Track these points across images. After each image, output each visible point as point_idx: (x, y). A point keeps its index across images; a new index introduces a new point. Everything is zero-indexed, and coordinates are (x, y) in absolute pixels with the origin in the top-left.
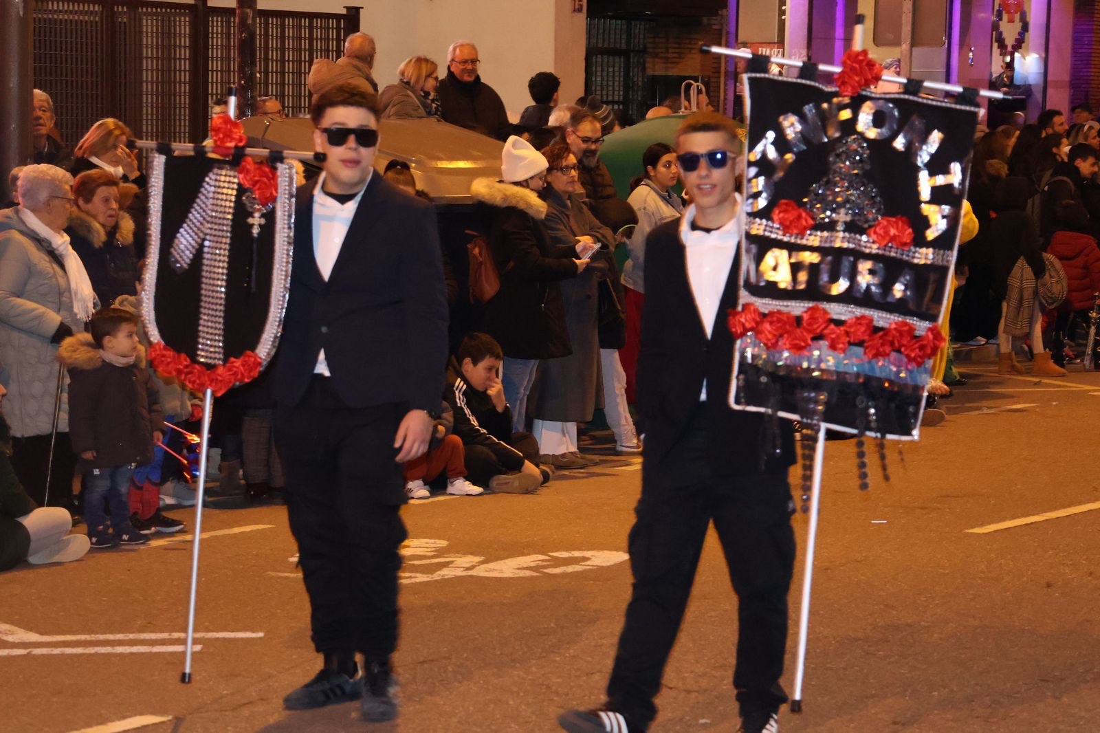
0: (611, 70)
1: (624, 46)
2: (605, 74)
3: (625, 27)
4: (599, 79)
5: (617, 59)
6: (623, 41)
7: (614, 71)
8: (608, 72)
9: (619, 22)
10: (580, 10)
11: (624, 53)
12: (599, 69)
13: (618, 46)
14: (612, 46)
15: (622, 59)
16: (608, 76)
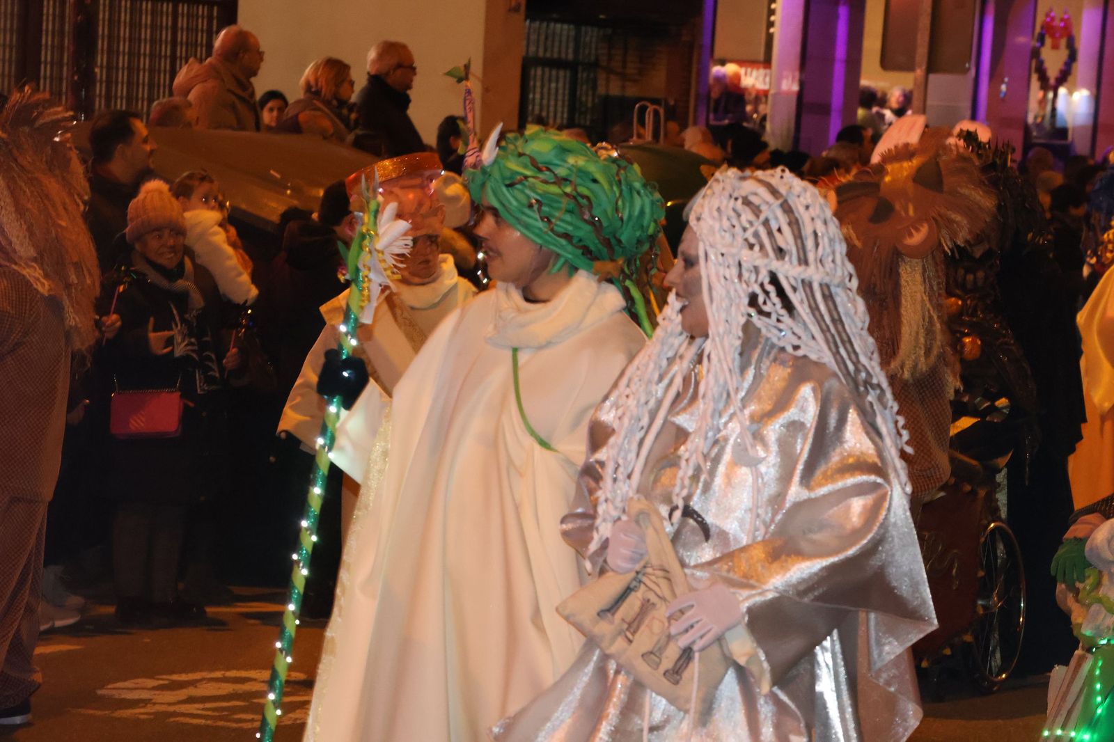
0: (553, 85)
1: (571, 57)
2: (546, 90)
3: (573, 33)
4: (538, 96)
5: (562, 73)
6: (570, 51)
7: (557, 90)
8: (549, 89)
9: (565, 26)
10: (516, 9)
11: (571, 66)
12: (538, 84)
13: (563, 56)
14: (556, 56)
15: (568, 74)
16: (549, 94)
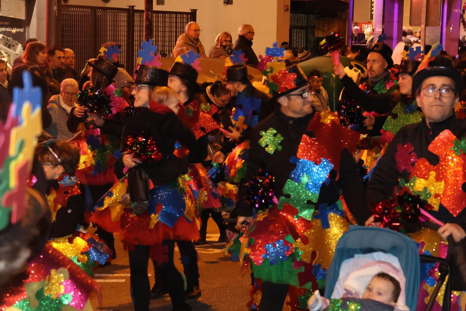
0: (300, 35)
1: (306, 25)
2: (298, 36)
3: (306, 17)
4: (295, 38)
5: (303, 31)
6: (305, 23)
9: (304, 15)
10: (287, 10)
12: (295, 34)
13: (303, 25)
14: (301, 25)
15: (305, 31)
16: (298, 38)
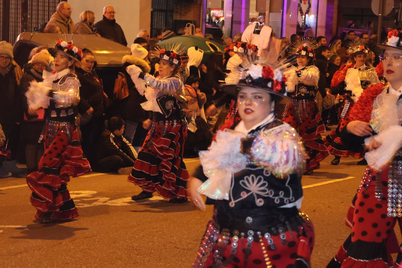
0: (160, 17)
1: (165, 8)
2: (158, 18)
3: (166, 2)
4: (156, 20)
5: (163, 13)
6: (165, 7)
11: (165, 11)
12: (156, 16)
13: (163, 8)
14: (161, 8)
15: (165, 13)
16: (159, 19)
